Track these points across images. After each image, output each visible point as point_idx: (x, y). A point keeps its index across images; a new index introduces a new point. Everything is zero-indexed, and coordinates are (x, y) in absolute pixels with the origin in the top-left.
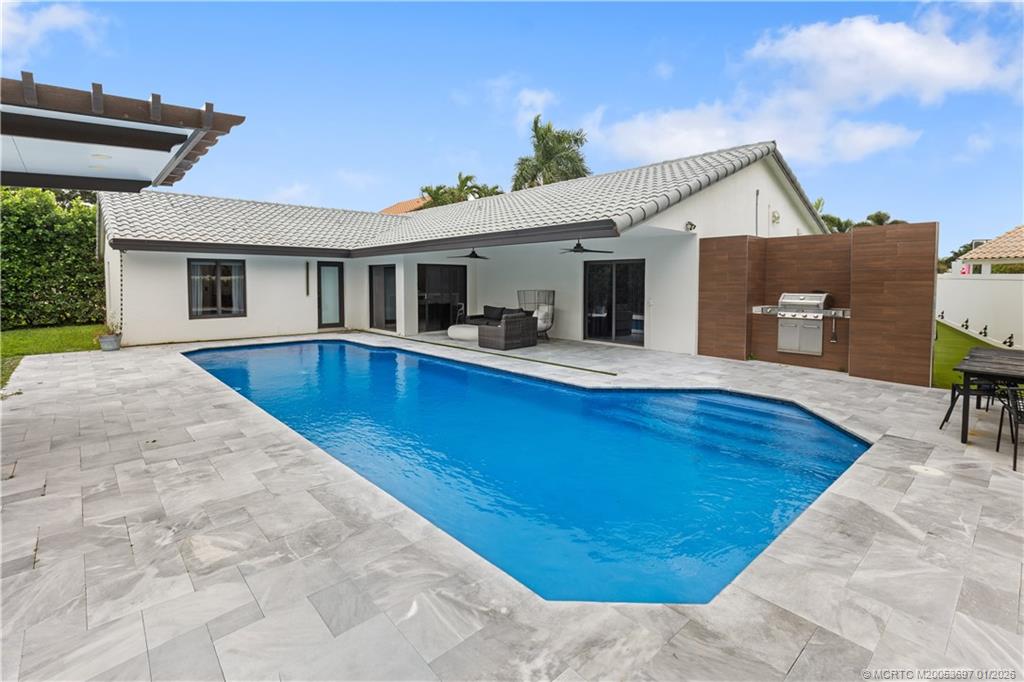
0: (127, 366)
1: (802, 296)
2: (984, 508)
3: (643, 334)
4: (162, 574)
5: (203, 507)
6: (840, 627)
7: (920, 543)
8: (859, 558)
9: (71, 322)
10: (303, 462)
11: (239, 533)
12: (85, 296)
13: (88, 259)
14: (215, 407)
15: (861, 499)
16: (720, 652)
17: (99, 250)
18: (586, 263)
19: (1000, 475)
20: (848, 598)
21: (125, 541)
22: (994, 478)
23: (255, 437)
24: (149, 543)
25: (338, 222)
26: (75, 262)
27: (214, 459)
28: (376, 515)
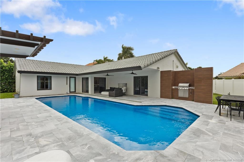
0: (21, 101)
1: (184, 84)
2: (225, 129)
3: (148, 94)
4: (31, 148)
5: (42, 133)
6: (194, 154)
7: (211, 136)
8: (198, 139)
9: (6, 92)
10: (67, 122)
11: (51, 138)
12: (10, 85)
13: (11, 76)
14: (44, 110)
15: (198, 127)
16: (167, 160)
17: (14, 74)
18: (134, 77)
19: (228, 122)
20: (196, 148)
21: (22, 140)
22: (226, 123)
23: (54, 117)
24: (28, 141)
25: (75, 67)
26: (8, 77)
27: (44, 122)
28: (85, 133)
